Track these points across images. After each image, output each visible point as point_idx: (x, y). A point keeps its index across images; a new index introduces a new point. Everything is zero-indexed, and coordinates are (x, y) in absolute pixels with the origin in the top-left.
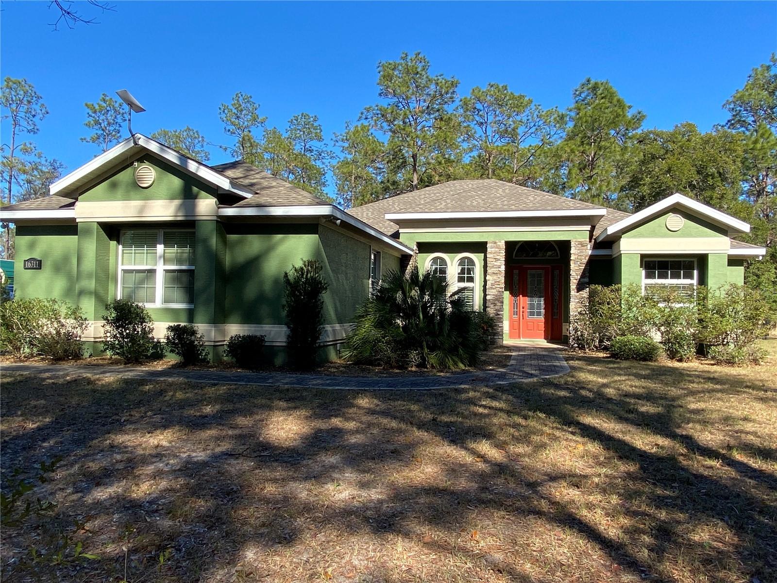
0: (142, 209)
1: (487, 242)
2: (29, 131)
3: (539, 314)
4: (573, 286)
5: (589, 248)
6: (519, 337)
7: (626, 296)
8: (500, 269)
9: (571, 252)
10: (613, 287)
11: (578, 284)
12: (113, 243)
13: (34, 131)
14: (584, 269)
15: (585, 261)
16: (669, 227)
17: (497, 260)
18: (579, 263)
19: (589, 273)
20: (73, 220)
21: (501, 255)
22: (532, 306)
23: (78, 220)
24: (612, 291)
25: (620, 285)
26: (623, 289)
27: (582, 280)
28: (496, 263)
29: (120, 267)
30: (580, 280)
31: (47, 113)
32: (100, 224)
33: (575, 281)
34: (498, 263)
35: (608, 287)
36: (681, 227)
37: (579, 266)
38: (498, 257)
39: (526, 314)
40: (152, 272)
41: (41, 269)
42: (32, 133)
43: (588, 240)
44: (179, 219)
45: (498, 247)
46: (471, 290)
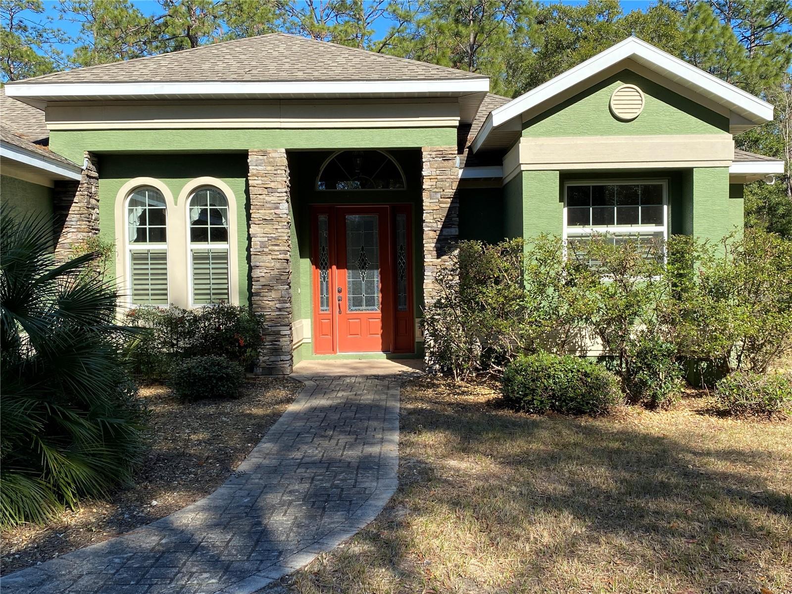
1: (247, 152)
3: (370, 302)
4: (429, 244)
5: (458, 164)
6: (334, 350)
7: (535, 262)
8: (277, 211)
9: (424, 173)
10: (506, 245)
11: (439, 241)
14: (450, 209)
15: (451, 191)
16: (616, 112)
17: (270, 190)
18: (439, 196)
19: (458, 216)
21: (279, 179)
22: (356, 289)
24: (504, 252)
25: (519, 239)
26: (527, 249)
27: (447, 232)
28: (268, 199)
30: (441, 231)
33: (432, 234)
34: (273, 198)
35: (495, 244)
36: (639, 112)
37: (440, 202)
38: (272, 185)
39: (345, 304)
43: (456, 147)
45: (270, 164)
46: (223, 257)
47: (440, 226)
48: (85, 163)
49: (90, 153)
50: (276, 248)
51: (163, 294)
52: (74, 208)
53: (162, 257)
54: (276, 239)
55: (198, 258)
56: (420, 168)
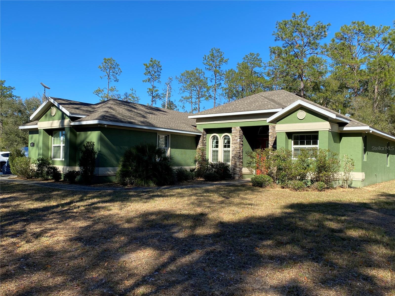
0: (52, 124)
1: (232, 128)
2: (115, 81)
8: (237, 141)
9: (269, 131)
12: (50, 136)
13: (117, 81)
16: (298, 118)
17: (236, 136)
18: (273, 137)
20: (37, 128)
21: (238, 134)
23: (39, 129)
28: (235, 138)
29: (53, 145)
31: (121, 72)
32: (44, 130)
33: (271, 147)
34: (236, 138)
36: (304, 117)
38: (236, 135)
40: (60, 146)
41: (34, 146)
42: (116, 82)
44: (60, 127)
45: (236, 130)
46: (229, 151)
47: (272, 144)
48: (202, 131)
49: (204, 129)
50: (236, 150)
51: (217, 159)
52: (200, 141)
53: (217, 151)
54: (237, 147)
55: (225, 152)
56: (268, 130)
